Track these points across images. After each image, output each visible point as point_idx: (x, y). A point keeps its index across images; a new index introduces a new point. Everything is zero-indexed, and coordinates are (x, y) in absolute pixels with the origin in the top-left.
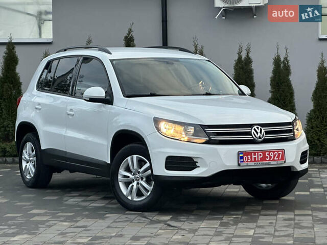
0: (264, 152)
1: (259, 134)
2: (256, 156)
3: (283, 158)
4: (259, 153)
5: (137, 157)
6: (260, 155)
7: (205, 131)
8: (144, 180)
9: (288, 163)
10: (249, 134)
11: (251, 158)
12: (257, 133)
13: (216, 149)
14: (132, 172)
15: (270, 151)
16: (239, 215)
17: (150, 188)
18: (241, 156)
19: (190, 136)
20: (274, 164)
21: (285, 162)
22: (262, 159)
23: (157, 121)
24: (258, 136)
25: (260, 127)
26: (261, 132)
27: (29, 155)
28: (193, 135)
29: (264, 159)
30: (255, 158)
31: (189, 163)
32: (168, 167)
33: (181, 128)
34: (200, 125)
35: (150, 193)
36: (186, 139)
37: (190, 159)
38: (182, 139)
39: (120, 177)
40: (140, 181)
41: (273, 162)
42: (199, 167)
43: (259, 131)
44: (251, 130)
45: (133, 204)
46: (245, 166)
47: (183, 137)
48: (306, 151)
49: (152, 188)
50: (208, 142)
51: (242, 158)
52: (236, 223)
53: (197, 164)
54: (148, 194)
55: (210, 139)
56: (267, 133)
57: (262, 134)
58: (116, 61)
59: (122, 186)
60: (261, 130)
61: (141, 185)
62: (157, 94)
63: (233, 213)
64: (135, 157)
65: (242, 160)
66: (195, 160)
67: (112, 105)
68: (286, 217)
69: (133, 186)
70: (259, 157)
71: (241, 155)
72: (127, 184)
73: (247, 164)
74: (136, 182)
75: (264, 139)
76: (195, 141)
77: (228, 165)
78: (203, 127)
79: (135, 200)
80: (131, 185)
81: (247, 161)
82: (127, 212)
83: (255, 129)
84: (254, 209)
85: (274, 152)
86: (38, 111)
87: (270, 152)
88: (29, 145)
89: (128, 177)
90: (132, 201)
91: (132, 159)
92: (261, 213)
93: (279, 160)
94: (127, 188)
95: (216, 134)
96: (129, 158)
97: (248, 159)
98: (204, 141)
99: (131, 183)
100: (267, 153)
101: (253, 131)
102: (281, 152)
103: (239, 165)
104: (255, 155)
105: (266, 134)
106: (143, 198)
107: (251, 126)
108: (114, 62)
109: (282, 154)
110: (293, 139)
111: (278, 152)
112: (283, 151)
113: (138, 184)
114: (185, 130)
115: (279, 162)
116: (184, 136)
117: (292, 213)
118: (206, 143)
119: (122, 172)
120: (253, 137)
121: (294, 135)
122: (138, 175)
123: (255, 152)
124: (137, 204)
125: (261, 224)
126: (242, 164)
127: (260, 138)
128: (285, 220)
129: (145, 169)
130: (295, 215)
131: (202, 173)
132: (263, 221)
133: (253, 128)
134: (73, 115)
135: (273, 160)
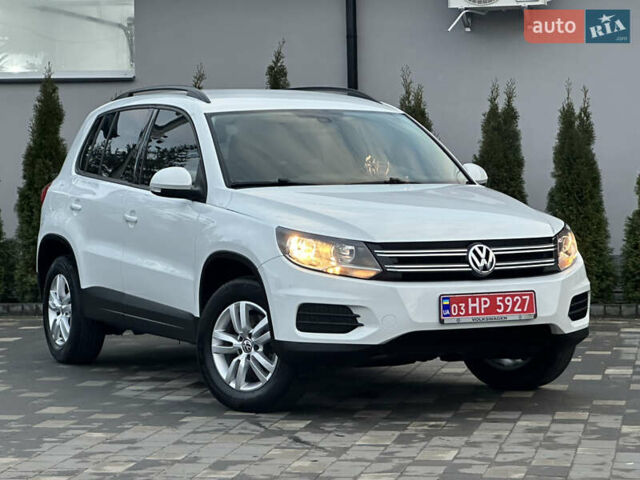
0: (492, 297)
1: (484, 261)
2: (477, 305)
3: (532, 307)
4: (483, 299)
5: (247, 305)
6: (485, 302)
7: (375, 255)
8: (261, 349)
9: (543, 318)
10: (464, 260)
11: (467, 307)
12: (480, 259)
13: (395, 290)
14: (238, 335)
15: (504, 295)
16: (443, 421)
17: (271, 366)
18: (446, 305)
19: (346, 264)
20: (513, 320)
21: (536, 316)
22: (488, 311)
23: (282, 234)
24: (480, 265)
25: (485, 247)
26: (487, 258)
27: (61, 299)
28: (351, 263)
29: (492, 309)
30: (474, 309)
31: (342, 317)
32: (302, 326)
33: (328, 249)
34: (365, 242)
35: (270, 375)
36: (337, 270)
37: (345, 309)
38: (330, 271)
39: (215, 344)
40: (254, 353)
41: (510, 317)
42: (362, 325)
43: (483, 255)
44: (468, 252)
45: (240, 396)
46: (453, 323)
47: (333, 267)
48: (585, 295)
49: (274, 366)
50: (382, 276)
51: (447, 307)
52: (429, 436)
53: (359, 320)
54: (268, 378)
55: (384, 271)
56: (499, 258)
57: (490, 260)
58: (219, 117)
59: (219, 362)
60: (488, 253)
61: (255, 360)
62: (292, 180)
63: (432, 416)
64: (243, 304)
65: (448, 312)
66: (355, 312)
67: (205, 202)
68: (534, 424)
69: (239, 361)
70: (483, 306)
71: (446, 302)
72: (229, 358)
73: (458, 320)
74: (244, 354)
75: (494, 271)
76: (355, 274)
77: (420, 321)
78: (371, 246)
79: (242, 388)
80: (235, 360)
81: (458, 315)
82: (228, 413)
83: (475, 252)
84: (477, 408)
85: (513, 297)
86: (75, 214)
87: (505, 297)
88: (60, 280)
89: (230, 344)
90: (237, 391)
91: (238, 309)
92: (488, 417)
93: (523, 312)
94: (229, 365)
95: (396, 261)
96: (232, 307)
97: (460, 310)
98: (372, 274)
99: (236, 355)
100: (498, 299)
101: (471, 254)
102: (528, 297)
103: (442, 322)
104: (474, 302)
105: (497, 261)
106: (259, 385)
107: (468, 244)
108: (213, 119)
109: (530, 301)
110: (555, 270)
111: (521, 296)
112: (532, 294)
113: (248, 357)
114: (338, 253)
115: (524, 316)
116: (334, 264)
117: (550, 418)
118: (376, 278)
119: (219, 334)
120: (470, 267)
121: (557, 261)
122: (249, 341)
123: (474, 297)
124: (246, 396)
125: (478, 440)
126: (447, 320)
127: (485, 268)
128: (530, 430)
129: (262, 329)
130: (554, 421)
131: (369, 337)
132: (484, 433)
133: (472, 249)
134: (136, 222)
135: (512, 311)
